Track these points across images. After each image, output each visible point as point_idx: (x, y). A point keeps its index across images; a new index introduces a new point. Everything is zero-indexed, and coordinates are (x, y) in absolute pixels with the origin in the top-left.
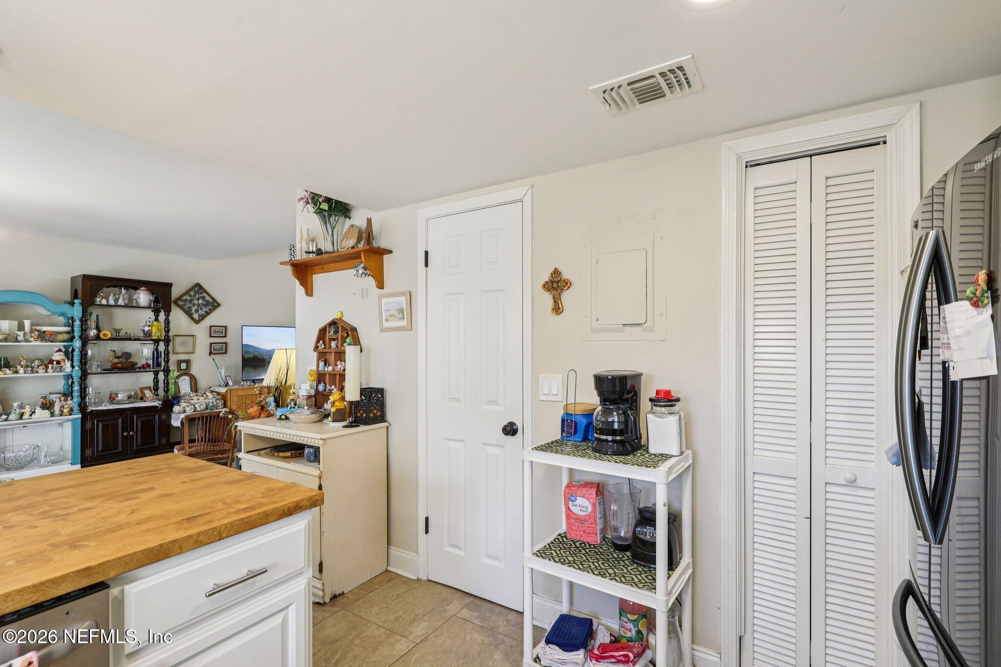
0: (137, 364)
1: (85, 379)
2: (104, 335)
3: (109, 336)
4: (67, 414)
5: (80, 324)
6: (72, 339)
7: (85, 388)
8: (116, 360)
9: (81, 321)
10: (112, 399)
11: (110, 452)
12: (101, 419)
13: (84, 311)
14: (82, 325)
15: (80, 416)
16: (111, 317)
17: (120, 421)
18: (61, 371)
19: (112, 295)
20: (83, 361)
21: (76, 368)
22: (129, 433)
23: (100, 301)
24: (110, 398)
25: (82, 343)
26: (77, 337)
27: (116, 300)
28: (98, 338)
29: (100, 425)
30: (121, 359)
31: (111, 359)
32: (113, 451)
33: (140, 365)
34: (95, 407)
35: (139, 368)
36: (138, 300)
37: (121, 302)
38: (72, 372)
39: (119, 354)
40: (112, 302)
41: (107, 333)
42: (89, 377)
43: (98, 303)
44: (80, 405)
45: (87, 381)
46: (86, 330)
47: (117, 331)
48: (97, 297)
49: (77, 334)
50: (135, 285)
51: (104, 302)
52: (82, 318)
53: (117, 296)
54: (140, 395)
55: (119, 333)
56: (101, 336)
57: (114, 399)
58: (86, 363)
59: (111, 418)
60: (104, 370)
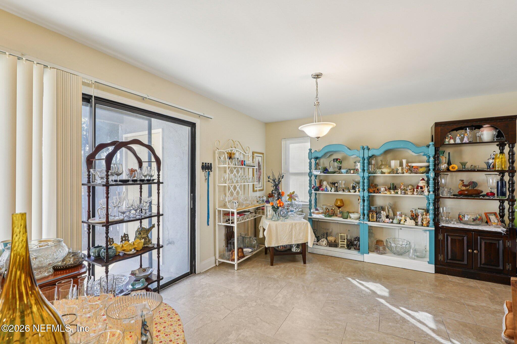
0: (482, 192)
1: (438, 202)
2: (453, 168)
3: (457, 168)
4: (426, 225)
5: (434, 160)
6: (428, 172)
7: (438, 208)
8: (464, 188)
9: (434, 157)
10: (460, 219)
11: (457, 262)
12: (451, 234)
13: (436, 151)
14: (435, 161)
15: (434, 229)
16: (461, 153)
17: (465, 238)
18: (422, 195)
19: (458, 135)
20: (436, 188)
21: (431, 193)
22: (473, 251)
23: (449, 141)
24: (459, 218)
25: (435, 174)
26: (431, 170)
27: (462, 139)
28: (448, 170)
29: (449, 239)
30: (468, 187)
31: (460, 187)
32: (460, 262)
33: (484, 193)
34: (446, 223)
35: (484, 196)
36: (482, 137)
37: (466, 140)
38: (429, 195)
39: (466, 183)
40: (458, 141)
41: (455, 166)
42: (441, 200)
43: (447, 143)
44: (434, 220)
45: (439, 202)
46: (438, 165)
47: (464, 164)
48: (446, 138)
49: (431, 167)
50: (478, 124)
51: (452, 142)
52: (435, 155)
53: (462, 136)
54: (485, 220)
55: (465, 166)
56: (450, 168)
57: (461, 219)
58: (438, 189)
59: (457, 234)
60: (454, 195)
